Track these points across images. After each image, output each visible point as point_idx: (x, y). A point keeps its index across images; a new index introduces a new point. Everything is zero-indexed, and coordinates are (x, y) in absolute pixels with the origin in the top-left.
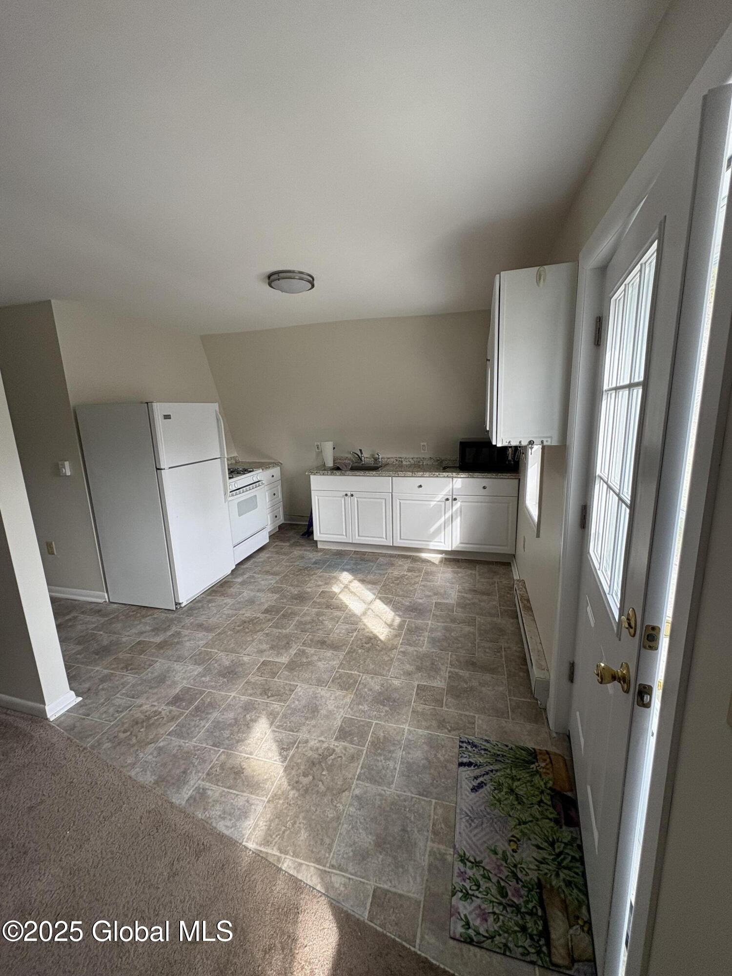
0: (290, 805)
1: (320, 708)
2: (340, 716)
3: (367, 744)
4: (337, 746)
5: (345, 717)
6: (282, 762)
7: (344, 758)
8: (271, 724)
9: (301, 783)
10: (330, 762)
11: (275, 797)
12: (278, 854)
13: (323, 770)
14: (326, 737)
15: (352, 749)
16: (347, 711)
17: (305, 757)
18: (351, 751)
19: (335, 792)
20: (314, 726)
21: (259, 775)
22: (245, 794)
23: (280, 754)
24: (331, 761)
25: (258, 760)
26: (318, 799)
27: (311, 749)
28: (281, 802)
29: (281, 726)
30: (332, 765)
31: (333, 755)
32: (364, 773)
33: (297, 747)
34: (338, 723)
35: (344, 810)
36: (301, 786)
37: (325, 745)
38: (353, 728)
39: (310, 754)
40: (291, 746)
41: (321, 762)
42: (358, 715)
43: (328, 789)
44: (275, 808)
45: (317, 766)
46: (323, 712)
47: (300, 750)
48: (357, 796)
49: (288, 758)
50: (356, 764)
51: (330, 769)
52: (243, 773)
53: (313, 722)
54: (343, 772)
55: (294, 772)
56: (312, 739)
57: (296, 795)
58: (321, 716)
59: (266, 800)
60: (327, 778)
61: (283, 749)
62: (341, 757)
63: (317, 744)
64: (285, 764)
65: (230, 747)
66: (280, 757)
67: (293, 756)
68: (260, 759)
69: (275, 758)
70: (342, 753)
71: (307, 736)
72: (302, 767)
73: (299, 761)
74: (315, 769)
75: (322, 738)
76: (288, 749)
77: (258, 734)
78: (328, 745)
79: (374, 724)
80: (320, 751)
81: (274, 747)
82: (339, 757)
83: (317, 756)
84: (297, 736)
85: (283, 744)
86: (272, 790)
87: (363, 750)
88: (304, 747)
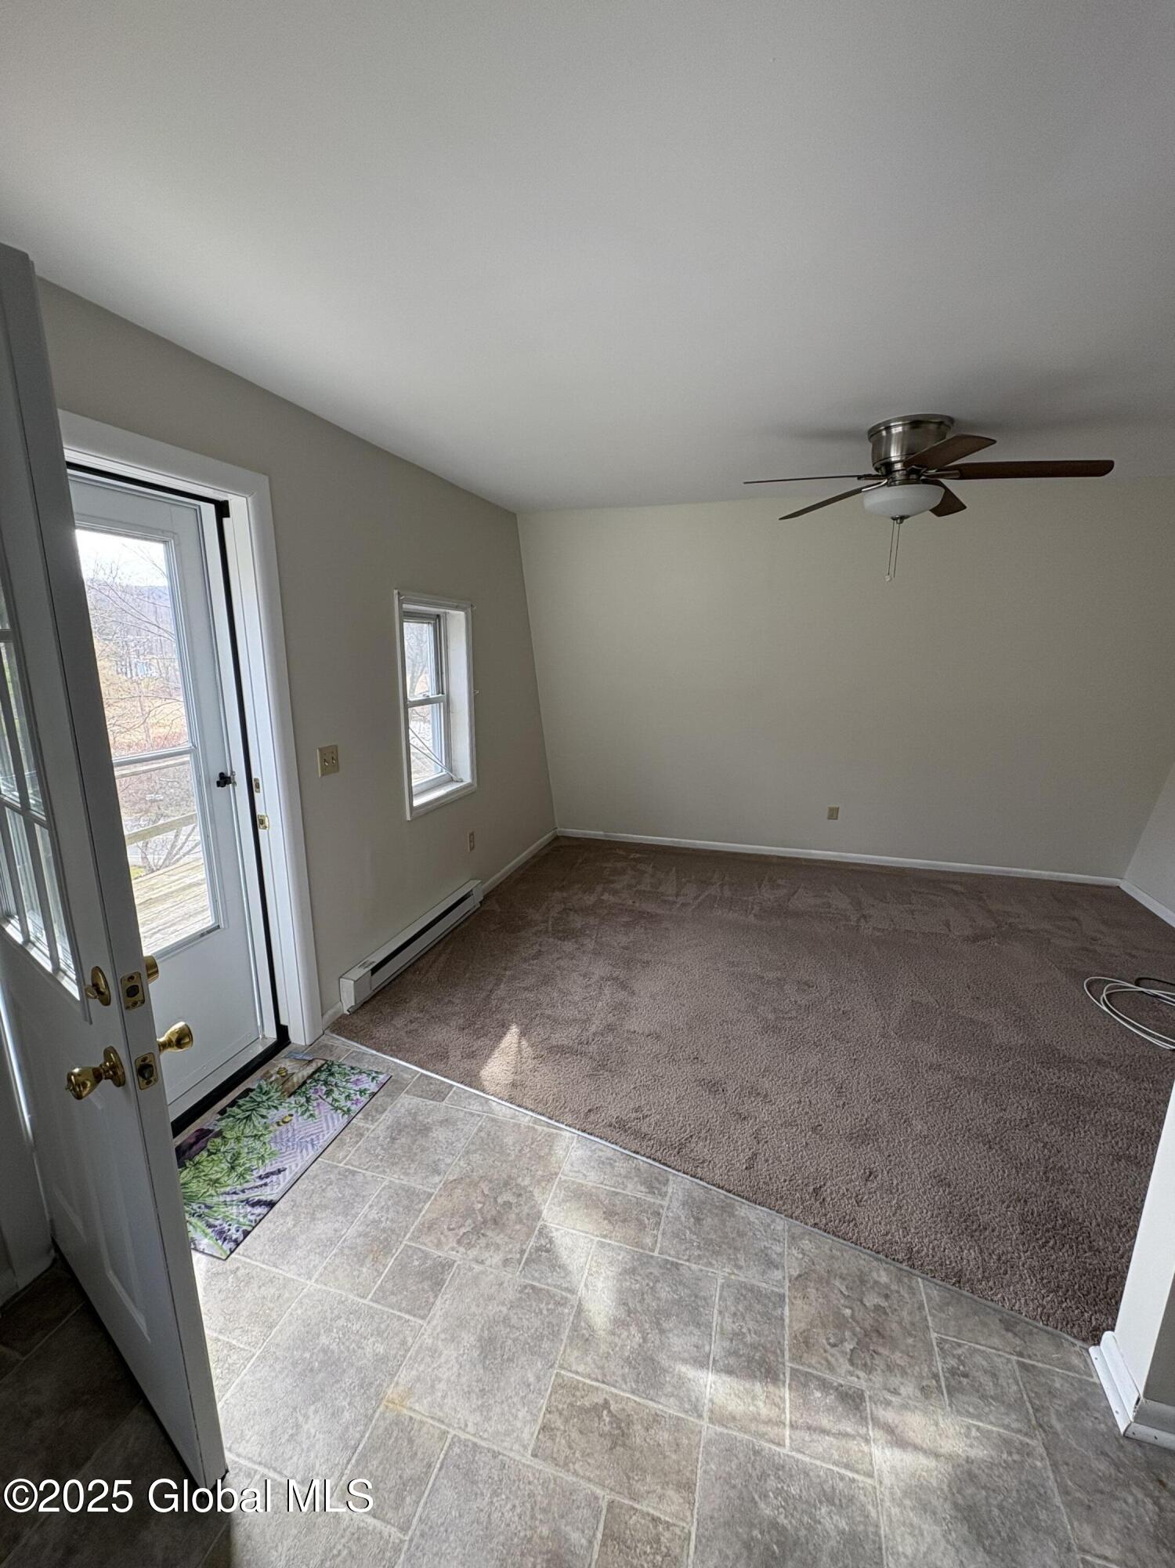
0: (528, 1169)
1: (476, 1353)
2: (434, 1322)
3: (399, 1250)
4: (453, 1249)
5: (423, 1318)
6: (546, 1226)
7: (445, 1227)
8: (580, 1311)
9: (514, 1193)
10: (469, 1221)
11: (550, 1178)
12: (536, 1127)
13: (481, 1210)
14: (471, 1269)
15: (428, 1245)
16: (415, 1337)
17: (509, 1232)
18: (432, 1238)
19: (468, 1180)
20: (491, 1298)
21: (578, 1209)
22: (590, 1184)
23: (551, 1242)
24: (466, 1224)
25: (587, 1233)
26: (490, 1174)
27: (498, 1247)
28: (540, 1173)
29: (558, 1304)
30: (465, 1217)
31: (461, 1234)
32: (419, 1203)
33: (522, 1252)
34: (442, 1305)
35: (459, 1160)
36: (514, 1190)
37: (473, 1253)
38: (414, 1288)
39: (499, 1239)
40: (534, 1256)
41: (483, 1223)
42: (396, 1324)
43: (476, 1185)
44: (545, 1166)
45: (489, 1217)
46: (468, 1339)
47: (518, 1246)
48: (439, 1174)
49: (536, 1232)
50: (427, 1216)
51: (470, 1212)
52: (604, 1213)
53: (493, 1309)
54: (450, 1205)
55: (526, 1210)
56: (497, 1267)
57: (520, 1179)
58: (475, 1327)
59: (560, 1175)
60: (477, 1197)
61: (548, 1251)
62: (450, 1229)
63: (487, 1255)
64: (541, 1223)
65: (644, 1260)
66: (551, 1235)
67: (529, 1235)
68: (583, 1234)
69: (558, 1233)
70: (446, 1236)
71: (507, 1275)
72: (513, 1216)
73: (518, 1227)
74: (494, 1212)
75: (478, 1268)
76: (539, 1249)
77: (600, 1285)
78: (469, 1252)
79: (370, 1296)
80: (483, 1241)
81: (564, 1255)
82: (453, 1229)
83: (489, 1233)
84: (525, 1276)
85: (549, 1260)
86: (554, 1187)
87: (410, 1239)
88: (510, 1251)
